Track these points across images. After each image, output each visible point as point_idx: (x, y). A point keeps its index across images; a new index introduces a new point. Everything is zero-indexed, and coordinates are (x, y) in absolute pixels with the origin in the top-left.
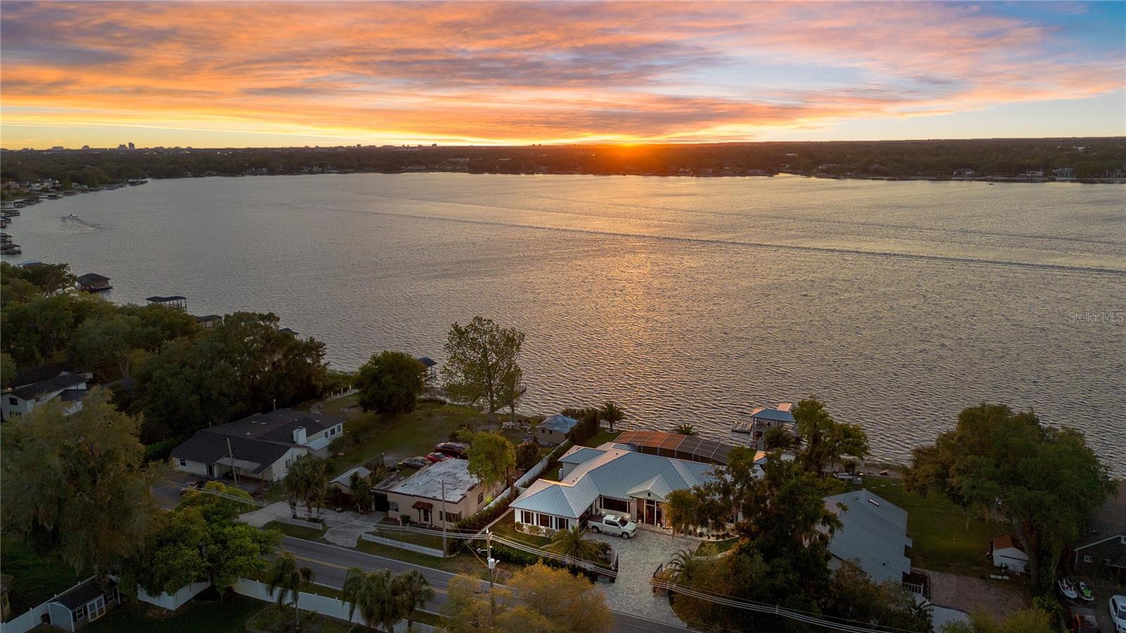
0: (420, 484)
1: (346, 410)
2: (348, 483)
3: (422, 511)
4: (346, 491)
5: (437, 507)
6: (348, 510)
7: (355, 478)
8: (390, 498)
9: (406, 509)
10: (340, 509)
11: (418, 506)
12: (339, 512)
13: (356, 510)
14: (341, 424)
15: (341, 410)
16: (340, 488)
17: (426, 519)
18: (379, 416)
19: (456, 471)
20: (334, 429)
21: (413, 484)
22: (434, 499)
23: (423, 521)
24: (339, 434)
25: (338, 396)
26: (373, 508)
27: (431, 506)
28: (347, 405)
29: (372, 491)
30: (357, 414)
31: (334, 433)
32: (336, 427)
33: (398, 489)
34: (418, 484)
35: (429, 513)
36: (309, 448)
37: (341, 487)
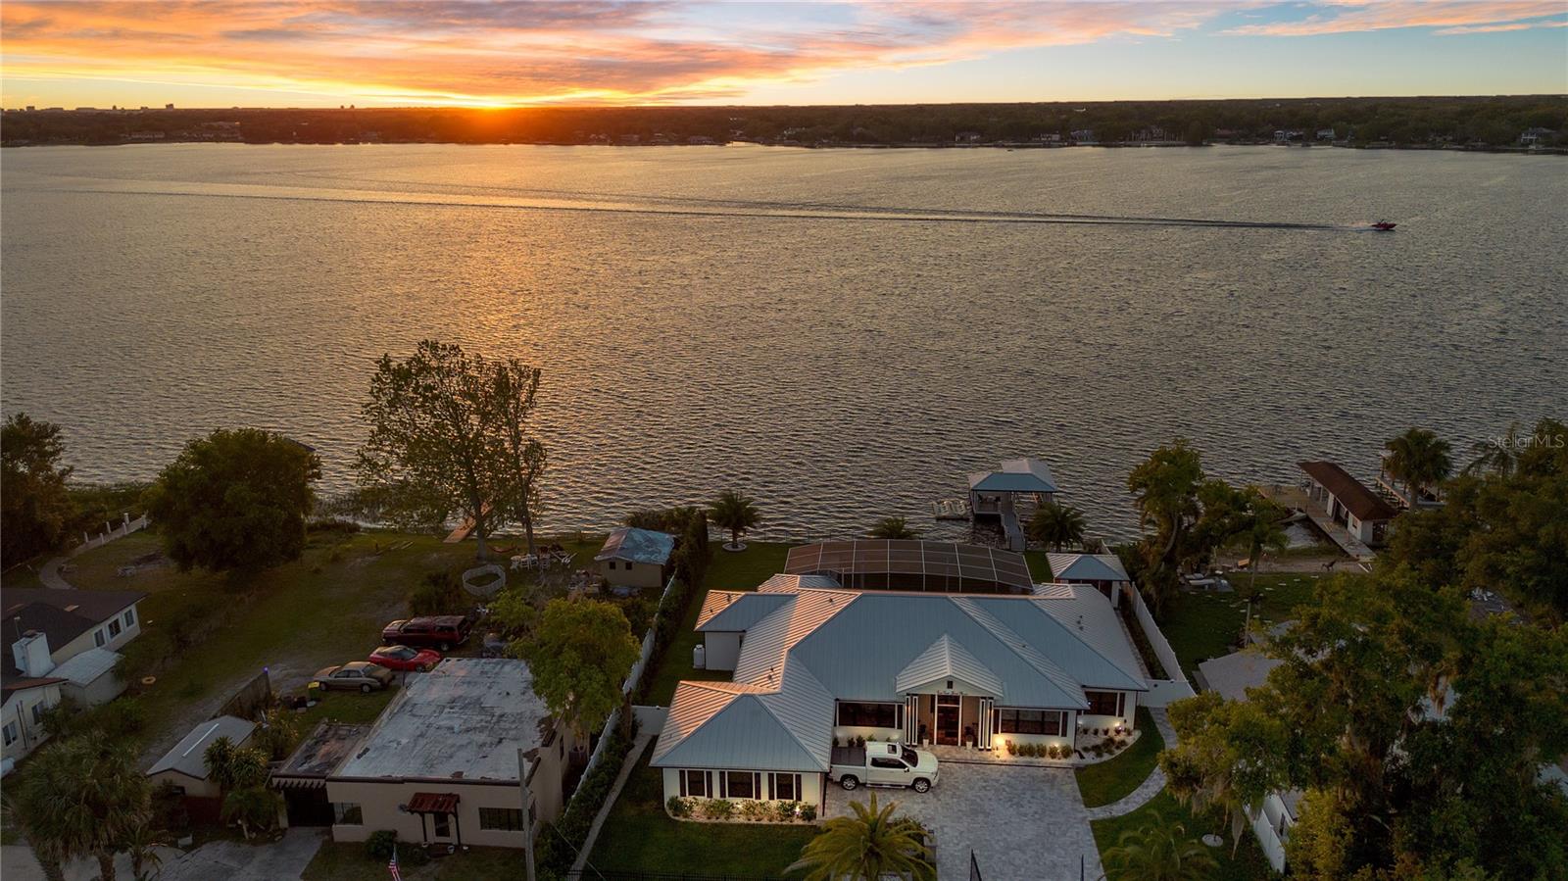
0: (404, 741)
1: (132, 570)
2: (201, 768)
3: (430, 818)
4: (197, 789)
5: (472, 802)
6: (211, 840)
7: (218, 755)
8: (336, 795)
9: (383, 815)
10: (189, 840)
11: (418, 805)
12: (188, 849)
13: (236, 835)
14: (133, 608)
15: (119, 571)
16: (179, 783)
17: (442, 831)
18: (223, 575)
19: (476, 692)
20: (116, 622)
21: (384, 747)
22: (458, 779)
23: (433, 838)
24: (130, 631)
25: (102, 540)
26: (284, 822)
27: (455, 799)
28: (132, 558)
29: (275, 781)
30: (162, 575)
31: (118, 631)
32: (121, 617)
33: (352, 768)
34: (399, 743)
35: (451, 818)
36: (63, 682)
37: (179, 781)
